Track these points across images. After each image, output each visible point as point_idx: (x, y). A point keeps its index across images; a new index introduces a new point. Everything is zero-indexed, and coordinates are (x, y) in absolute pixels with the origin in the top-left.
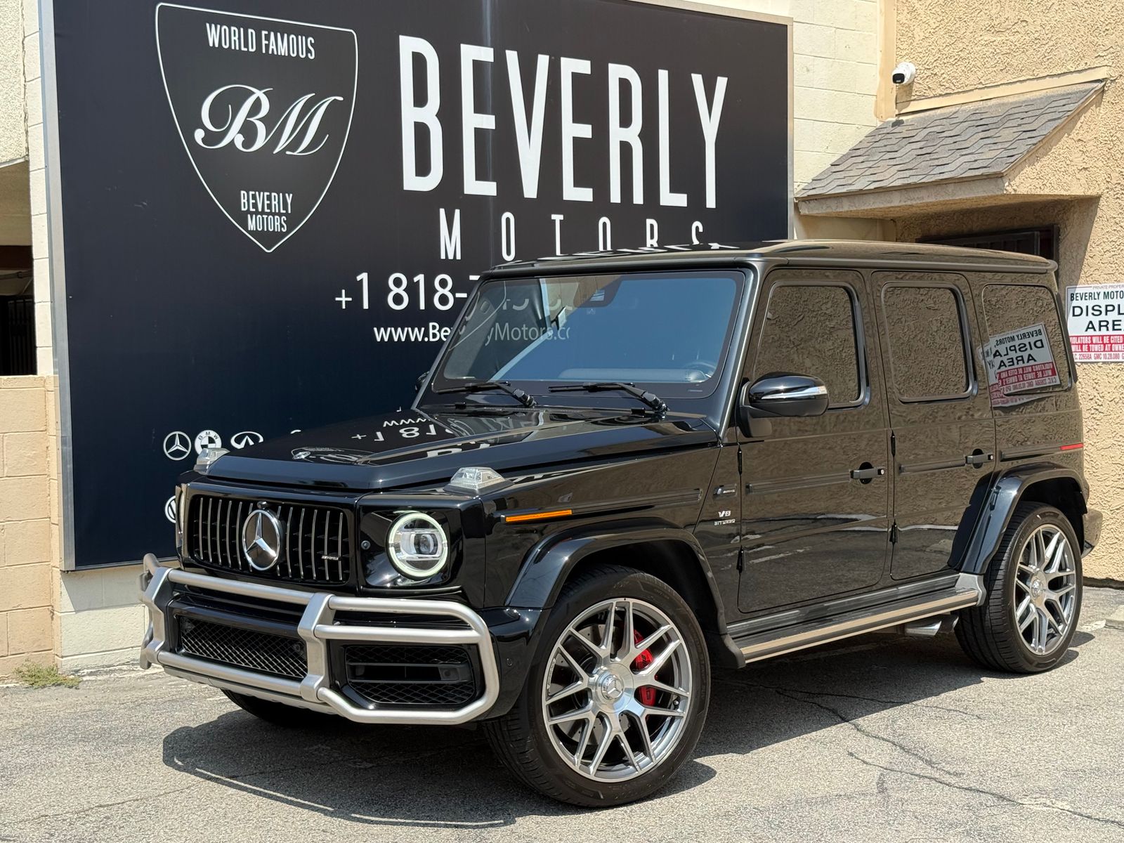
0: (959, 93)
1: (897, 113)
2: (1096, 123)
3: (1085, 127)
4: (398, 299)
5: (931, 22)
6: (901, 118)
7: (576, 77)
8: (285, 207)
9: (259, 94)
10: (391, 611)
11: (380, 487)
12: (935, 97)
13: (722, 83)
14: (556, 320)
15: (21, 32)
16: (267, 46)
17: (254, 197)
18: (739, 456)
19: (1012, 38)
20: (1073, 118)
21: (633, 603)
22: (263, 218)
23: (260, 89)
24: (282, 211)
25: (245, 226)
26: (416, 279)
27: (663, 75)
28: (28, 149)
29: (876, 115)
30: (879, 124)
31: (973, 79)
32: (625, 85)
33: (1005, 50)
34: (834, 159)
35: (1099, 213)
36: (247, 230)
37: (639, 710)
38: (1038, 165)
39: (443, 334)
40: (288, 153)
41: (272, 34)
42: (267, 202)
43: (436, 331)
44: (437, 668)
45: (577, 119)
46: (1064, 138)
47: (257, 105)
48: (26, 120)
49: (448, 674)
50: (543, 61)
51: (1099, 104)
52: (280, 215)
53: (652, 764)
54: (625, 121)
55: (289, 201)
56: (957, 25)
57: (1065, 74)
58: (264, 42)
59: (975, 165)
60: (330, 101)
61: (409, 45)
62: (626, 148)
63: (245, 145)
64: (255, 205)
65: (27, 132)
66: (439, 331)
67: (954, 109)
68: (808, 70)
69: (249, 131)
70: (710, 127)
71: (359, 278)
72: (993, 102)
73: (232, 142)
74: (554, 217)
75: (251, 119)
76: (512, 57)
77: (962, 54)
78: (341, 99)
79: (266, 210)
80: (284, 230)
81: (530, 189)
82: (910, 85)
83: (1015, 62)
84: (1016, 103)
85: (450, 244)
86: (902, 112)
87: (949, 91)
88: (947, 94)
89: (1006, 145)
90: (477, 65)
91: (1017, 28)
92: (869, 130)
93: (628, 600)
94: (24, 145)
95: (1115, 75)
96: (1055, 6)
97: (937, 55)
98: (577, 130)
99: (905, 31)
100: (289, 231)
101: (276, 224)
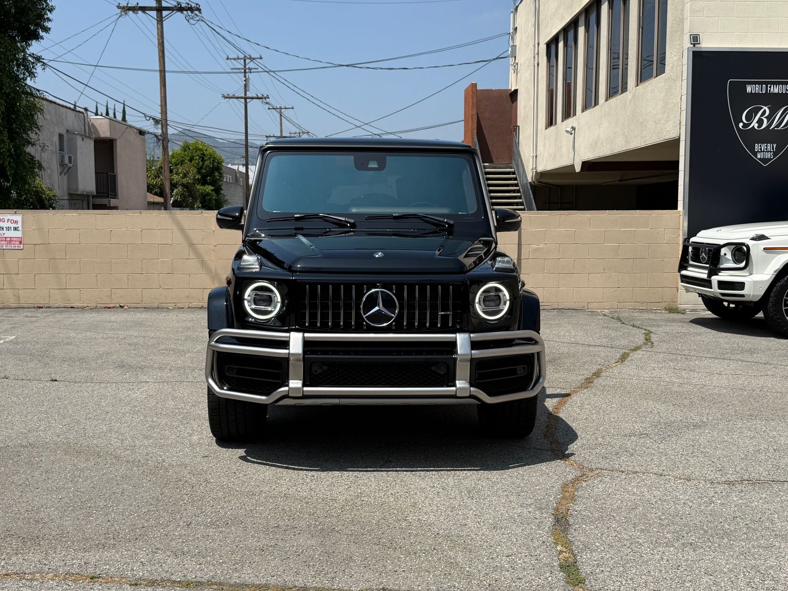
8: (773, 149)
9: (765, 108)
16: (770, 90)
17: (761, 146)
22: (764, 153)
23: (766, 106)
25: (756, 157)
28: (680, 134)
36: (757, 158)
40: (776, 128)
41: (772, 86)
42: (765, 147)
47: (765, 112)
48: (680, 124)
52: (771, 152)
55: (775, 147)
58: (769, 89)
63: (758, 127)
64: (761, 149)
65: (680, 128)
69: (760, 122)
73: (754, 126)
75: (762, 118)
79: (765, 150)
80: (772, 158)
94: (679, 132)
100: (773, 159)
101: (768, 155)
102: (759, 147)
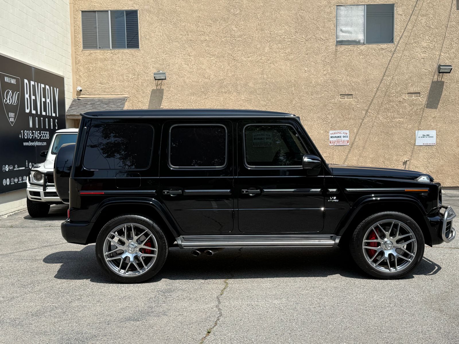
0: (93, 95)
1: (77, 97)
2: (126, 105)
4: (26, 136)
5: (85, 79)
7: (43, 88)
9: (10, 92)
12: (87, 95)
13: (58, 89)
16: (11, 81)
17: (10, 114)
19: (106, 86)
22: (11, 118)
27: (52, 87)
29: (72, 97)
30: (73, 99)
31: (97, 93)
32: (48, 90)
33: (104, 88)
36: (10, 121)
39: (31, 144)
40: (14, 104)
41: (11, 79)
42: (12, 115)
45: (43, 97)
47: (10, 94)
52: (13, 118)
54: (48, 98)
55: (14, 115)
56: (92, 81)
57: (118, 95)
60: (18, 93)
61: (25, 81)
62: (48, 103)
63: (9, 103)
64: (10, 116)
67: (93, 98)
69: (10, 100)
70: (57, 99)
71: (22, 131)
72: (102, 98)
74: (41, 118)
75: (10, 97)
76: (36, 83)
77: (93, 87)
80: (14, 121)
81: (39, 112)
82: (80, 92)
83: (106, 91)
84: (110, 99)
85: (31, 124)
86: (79, 97)
87: (91, 94)
90: (33, 85)
91: (107, 84)
95: (129, 96)
96: (115, 81)
97: (87, 87)
98: (43, 100)
99: (78, 80)
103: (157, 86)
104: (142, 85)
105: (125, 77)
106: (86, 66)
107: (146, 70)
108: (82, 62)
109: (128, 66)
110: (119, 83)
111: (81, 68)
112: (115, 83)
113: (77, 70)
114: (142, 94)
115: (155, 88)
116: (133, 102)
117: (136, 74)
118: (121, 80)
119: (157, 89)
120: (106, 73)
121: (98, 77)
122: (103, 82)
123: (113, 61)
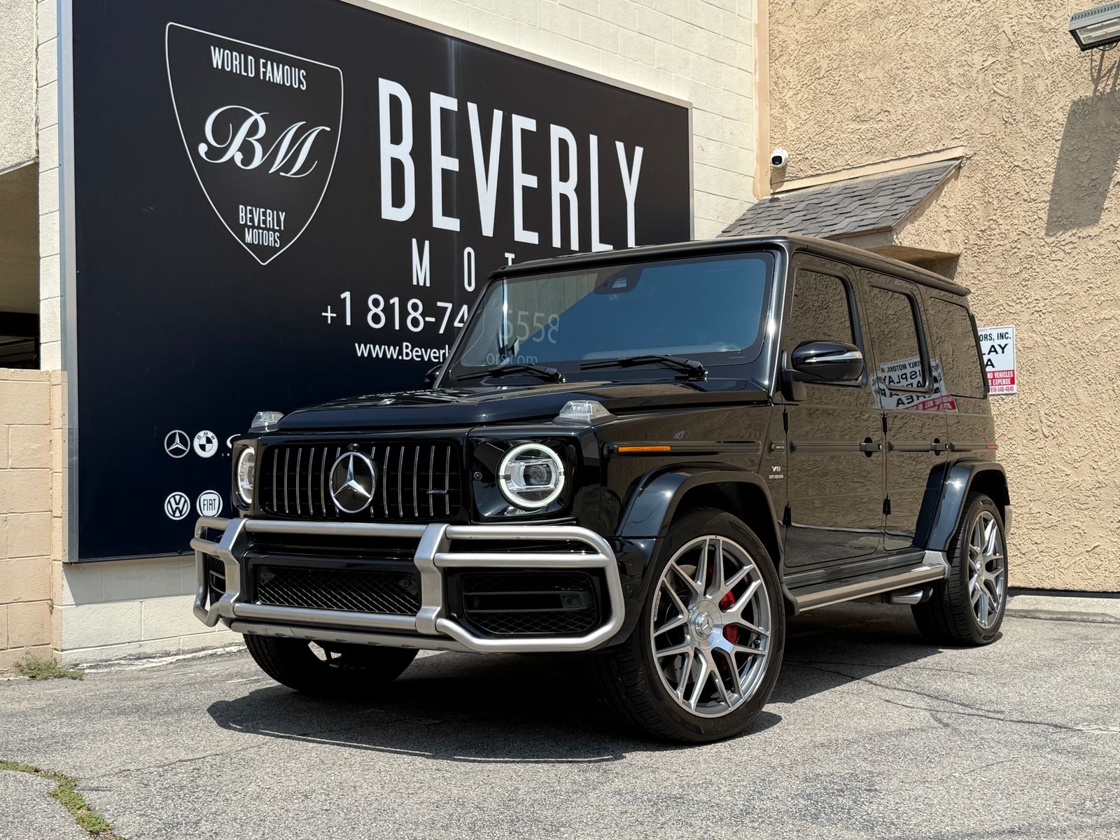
0: (828, 173)
1: (772, 191)
2: (956, 192)
3: (948, 196)
4: (376, 318)
5: (802, 115)
6: (776, 196)
7: (524, 132)
8: (279, 225)
9: (257, 116)
10: (514, 537)
11: (484, 421)
12: (806, 177)
13: (639, 151)
14: (513, 348)
15: (35, 41)
16: (265, 73)
17: (251, 212)
18: (785, 415)
20: (940, 187)
21: (723, 541)
22: (259, 233)
23: (258, 113)
24: (276, 228)
25: (243, 238)
26: (391, 302)
27: (593, 139)
28: (38, 151)
29: (754, 193)
30: (756, 202)
31: (840, 162)
32: (563, 144)
33: (870, 135)
34: (724, 227)
35: (959, 270)
36: (244, 241)
37: (729, 648)
38: (916, 223)
39: (414, 354)
40: (282, 174)
41: (269, 63)
42: (262, 218)
43: (408, 351)
44: (558, 595)
45: (526, 170)
46: (934, 204)
47: (255, 124)
48: (37, 123)
49: (569, 602)
50: (498, 115)
51: (956, 177)
52: (275, 231)
53: (741, 701)
54: (564, 177)
55: (282, 219)
56: (826, 117)
57: (925, 154)
58: (262, 70)
59: (863, 223)
60: (319, 130)
61: (387, 88)
62: (564, 199)
63: (243, 163)
64: (252, 220)
65: (37, 135)
66: (412, 351)
67: (824, 187)
68: (703, 150)
69: (247, 149)
70: (631, 189)
71: (343, 296)
72: (859, 180)
73: (233, 157)
74: (507, 255)
75: (250, 139)
76: (472, 108)
77: (830, 141)
78: (328, 129)
79: (262, 226)
80: (278, 246)
81: (488, 229)
82: (784, 168)
83: (879, 146)
85: (421, 272)
86: (776, 191)
87: (819, 172)
88: (817, 175)
89: (888, 208)
90: (444, 112)
91: (880, 117)
92: (749, 206)
93: (718, 537)
94: (35, 147)
95: (970, 153)
96: (915, 98)
97: (808, 143)
98: (523, 180)
99: (778, 123)
100: (281, 247)
101: (271, 239)
102: (249, 216)
103: (1096, 81)
104: (1030, 90)
105: (954, 72)
106: (808, 59)
107: (1048, 19)
108: (792, 47)
109: (968, 18)
110: (928, 102)
111: (790, 74)
112: (912, 104)
113: (776, 83)
114: (1026, 131)
115: (1090, 94)
116: (988, 175)
117: (1004, 43)
118: (937, 88)
119: (1099, 98)
120: (878, 72)
121: (849, 95)
122: (865, 114)
123: (906, 11)
